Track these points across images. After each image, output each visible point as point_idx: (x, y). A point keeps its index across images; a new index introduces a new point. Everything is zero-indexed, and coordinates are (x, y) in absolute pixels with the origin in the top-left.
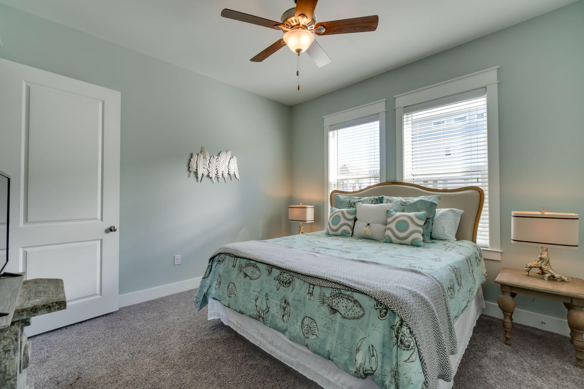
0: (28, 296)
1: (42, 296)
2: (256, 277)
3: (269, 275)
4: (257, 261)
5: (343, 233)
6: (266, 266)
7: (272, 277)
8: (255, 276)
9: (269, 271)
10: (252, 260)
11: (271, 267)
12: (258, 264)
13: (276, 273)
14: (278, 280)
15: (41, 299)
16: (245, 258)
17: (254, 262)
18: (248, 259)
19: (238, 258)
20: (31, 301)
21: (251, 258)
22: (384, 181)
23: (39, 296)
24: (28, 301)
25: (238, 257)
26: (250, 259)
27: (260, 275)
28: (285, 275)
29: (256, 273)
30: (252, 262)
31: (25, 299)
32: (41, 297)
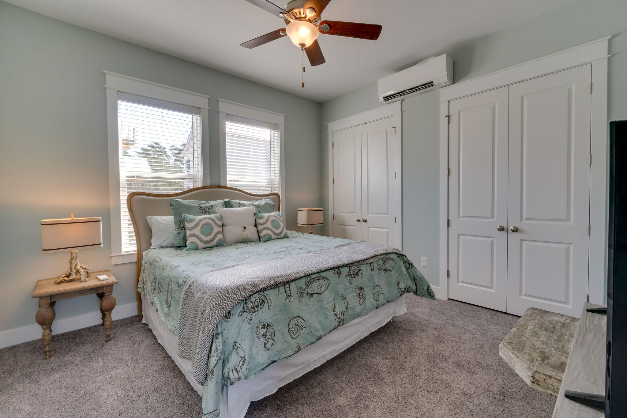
0: (563, 330)
1: (548, 321)
2: (324, 289)
3: (339, 277)
4: (318, 273)
5: (220, 242)
6: (332, 271)
7: (343, 276)
8: (324, 287)
9: (338, 273)
10: (312, 274)
11: (337, 269)
12: (322, 274)
13: (344, 271)
14: (349, 276)
15: (550, 319)
16: (303, 277)
17: (317, 275)
18: (305, 276)
19: (290, 284)
20: (562, 321)
21: (309, 272)
22: (208, 184)
23: (552, 323)
24: (565, 323)
25: (288, 283)
26: (309, 275)
27: (329, 283)
28: (353, 268)
29: (323, 284)
30: (313, 276)
31: (569, 328)
32: (550, 322)
